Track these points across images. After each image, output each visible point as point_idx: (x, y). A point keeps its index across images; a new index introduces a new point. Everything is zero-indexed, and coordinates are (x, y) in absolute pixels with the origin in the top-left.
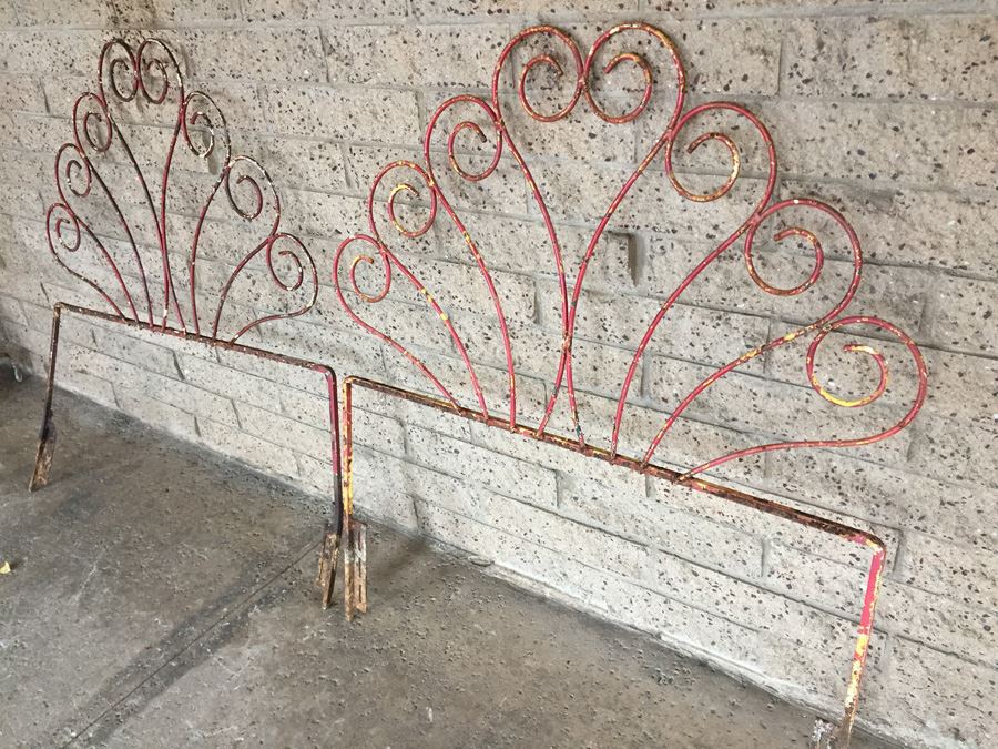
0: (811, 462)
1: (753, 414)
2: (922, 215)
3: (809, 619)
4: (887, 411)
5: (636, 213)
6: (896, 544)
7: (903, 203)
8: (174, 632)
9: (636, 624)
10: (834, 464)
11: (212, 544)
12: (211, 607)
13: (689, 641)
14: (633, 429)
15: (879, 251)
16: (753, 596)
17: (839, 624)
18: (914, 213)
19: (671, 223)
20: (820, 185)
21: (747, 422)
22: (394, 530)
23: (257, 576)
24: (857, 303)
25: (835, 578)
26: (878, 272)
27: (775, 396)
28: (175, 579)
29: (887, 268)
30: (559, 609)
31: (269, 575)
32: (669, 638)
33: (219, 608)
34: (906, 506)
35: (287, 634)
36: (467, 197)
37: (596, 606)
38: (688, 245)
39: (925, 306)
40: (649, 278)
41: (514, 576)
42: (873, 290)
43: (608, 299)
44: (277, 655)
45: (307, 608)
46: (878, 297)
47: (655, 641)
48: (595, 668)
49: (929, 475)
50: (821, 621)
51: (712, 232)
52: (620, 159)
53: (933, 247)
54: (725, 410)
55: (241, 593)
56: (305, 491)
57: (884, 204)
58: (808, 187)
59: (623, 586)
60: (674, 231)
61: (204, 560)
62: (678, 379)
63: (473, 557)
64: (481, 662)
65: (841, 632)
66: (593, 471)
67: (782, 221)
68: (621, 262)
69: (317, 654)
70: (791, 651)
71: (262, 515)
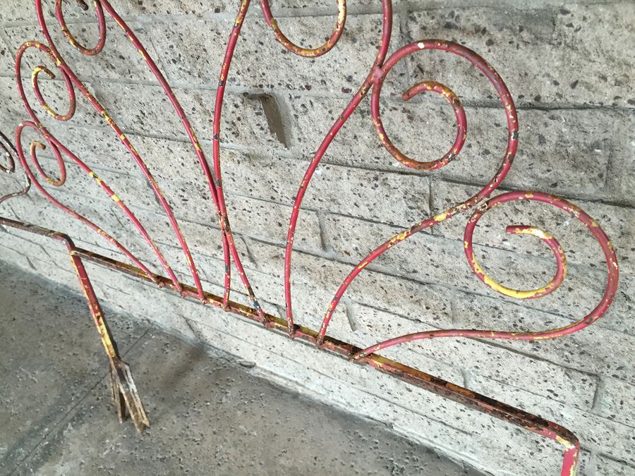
0: (497, 312)
1: (431, 268)
2: (598, 39)
3: (514, 435)
4: (573, 271)
5: (265, 71)
6: (594, 388)
7: (570, 25)
8: (8, 454)
9: (371, 416)
10: (521, 315)
11: (42, 367)
12: (36, 428)
13: (415, 433)
14: (326, 277)
15: (544, 94)
16: (461, 410)
17: (544, 441)
18: (587, 37)
19: (303, 78)
20: (456, 13)
21: (428, 275)
22: (179, 339)
23: (73, 394)
24: (525, 157)
25: (535, 405)
26: (546, 117)
27: (449, 253)
28: (12, 402)
29: (557, 113)
30: (309, 404)
31: (82, 392)
32: (399, 429)
33: (42, 427)
34: (602, 356)
35: (92, 450)
36: (113, 68)
37: (338, 402)
38: (326, 102)
39: (610, 156)
40: (300, 139)
41: (273, 376)
42: (542, 140)
43: (268, 162)
44: (83, 470)
45: (108, 422)
46: (548, 148)
47: (389, 430)
48: (337, 463)
49: (626, 332)
50: (526, 438)
51: (347, 85)
52: (229, 8)
53: (618, 83)
54: (405, 261)
55: (59, 412)
56: (113, 309)
57: (545, 31)
58: (442, 16)
59: (354, 390)
60: (308, 87)
61: (35, 382)
62: (355, 235)
63: (240, 360)
64: (244, 465)
65: (545, 446)
66: (305, 307)
67: (419, 66)
68: (262, 129)
69: (113, 467)
70: (503, 452)
71: (81, 335)
